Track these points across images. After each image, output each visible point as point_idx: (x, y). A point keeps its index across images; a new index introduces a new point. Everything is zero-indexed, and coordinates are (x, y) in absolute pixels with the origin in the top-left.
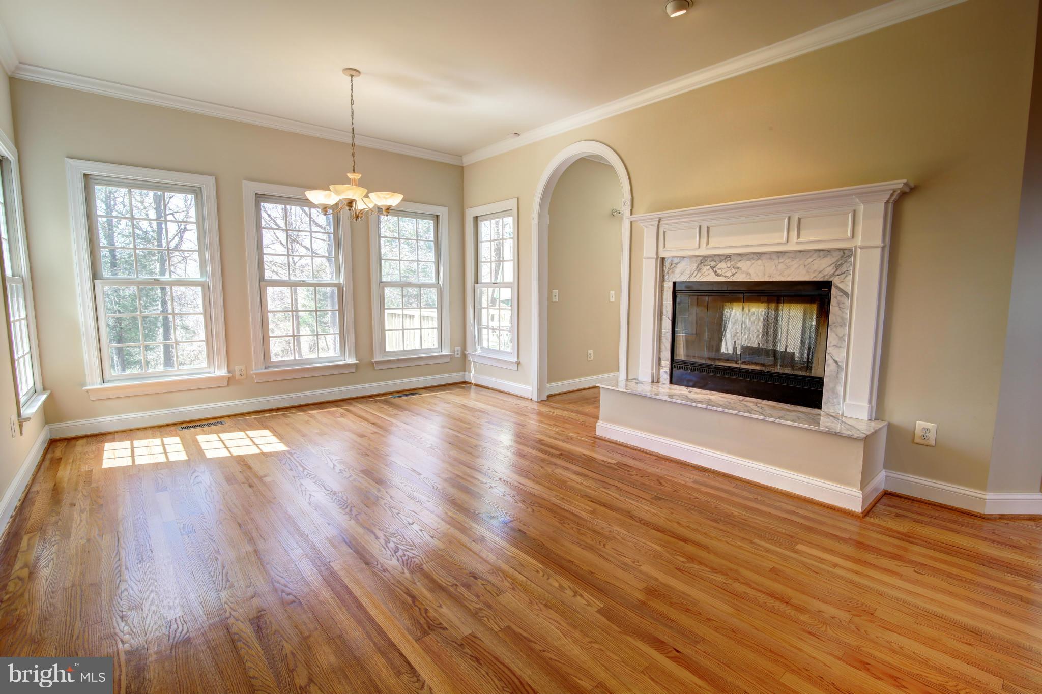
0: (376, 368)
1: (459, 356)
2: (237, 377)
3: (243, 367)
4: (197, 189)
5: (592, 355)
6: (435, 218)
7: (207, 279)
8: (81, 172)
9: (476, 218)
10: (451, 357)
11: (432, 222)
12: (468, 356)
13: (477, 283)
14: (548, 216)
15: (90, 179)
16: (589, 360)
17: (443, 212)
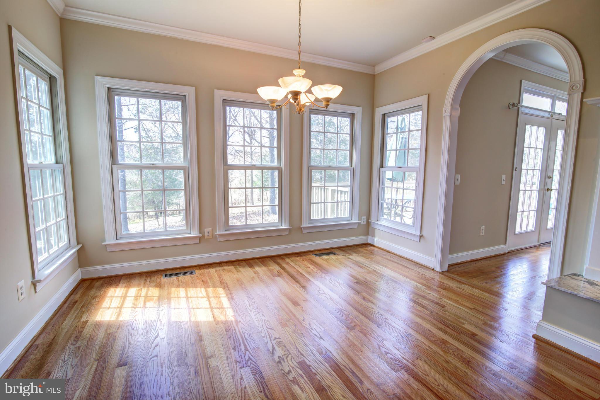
0: (304, 231)
1: (365, 223)
2: (206, 237)
3: (210, 229)
4: (183, 97)
5: (484, 231)
6: (351, 116)
7: (188, 164)
8: (105, 86)
9: (384, 116)
10: (359, 224)
11: (349, 119)
12: (372, 223)
13: (382, 167)
14: (459, 108)
15: (113, 91)
16: (481, 234)
17: (357, 111)
